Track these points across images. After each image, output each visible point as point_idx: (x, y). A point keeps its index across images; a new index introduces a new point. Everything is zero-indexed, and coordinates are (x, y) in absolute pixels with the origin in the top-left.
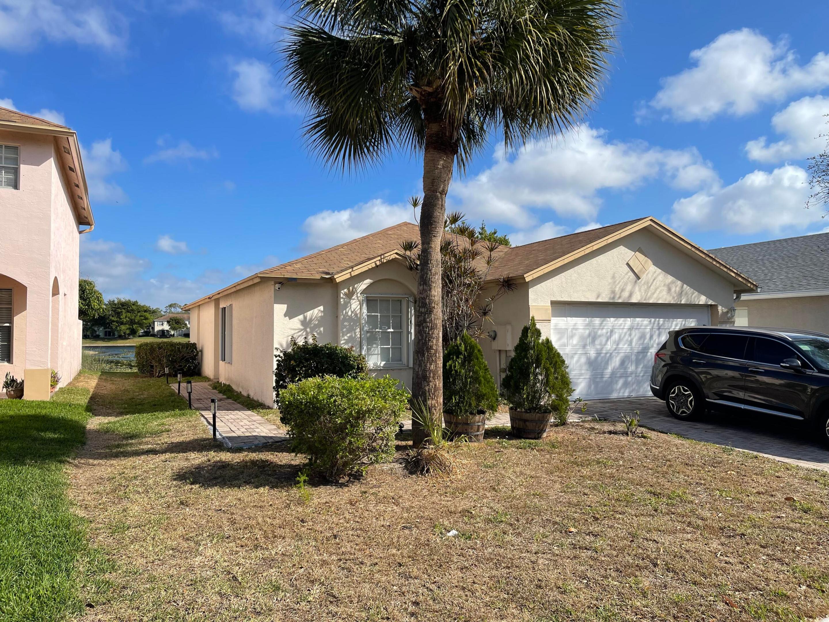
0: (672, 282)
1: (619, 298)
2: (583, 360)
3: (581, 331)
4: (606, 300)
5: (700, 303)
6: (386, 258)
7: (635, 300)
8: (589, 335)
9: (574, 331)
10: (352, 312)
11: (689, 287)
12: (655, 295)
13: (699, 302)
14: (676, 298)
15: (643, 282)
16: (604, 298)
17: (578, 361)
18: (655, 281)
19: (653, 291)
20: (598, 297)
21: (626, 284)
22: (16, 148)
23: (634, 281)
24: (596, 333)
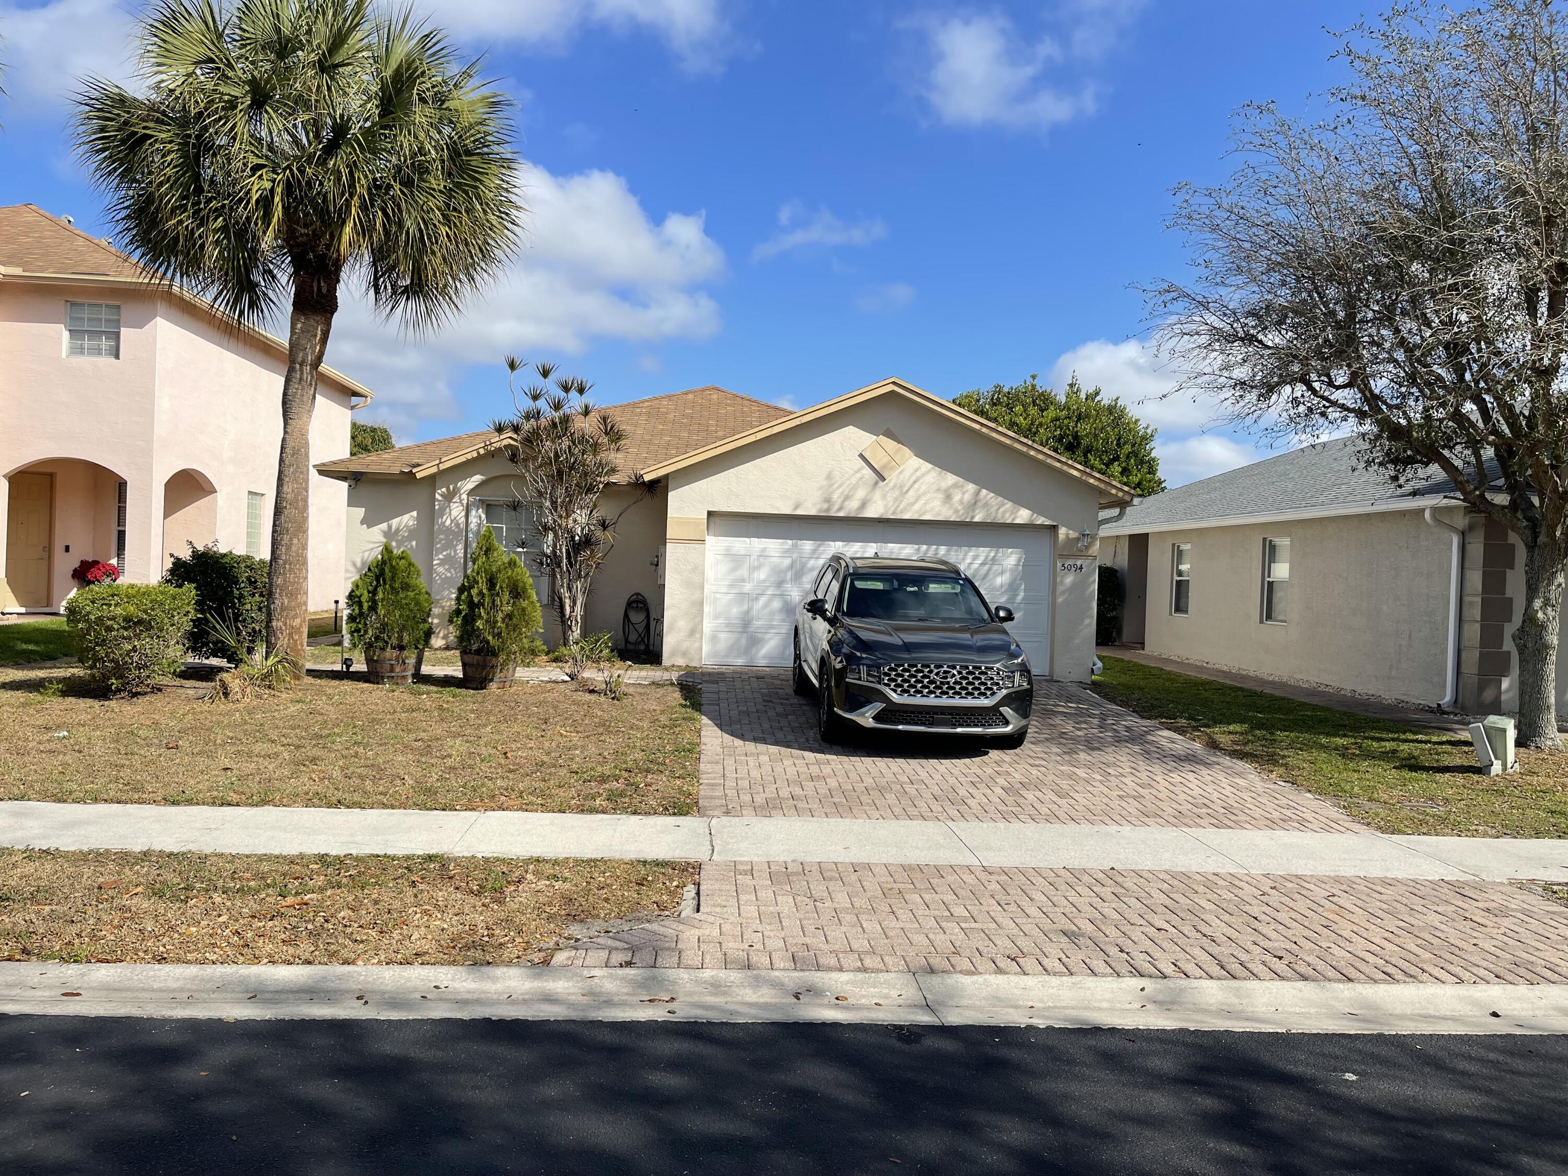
0: (955, 486)
1: (840, 509)
2: (777, 604)
3: (775, 560)
4: (813, 512)
5: (1018, 521)
6: (494, 445)
7: (872, 512)
8: (791, 566)
9: (762, 560)
10: (452, 521)
11: (992, 495)
12: (916, 507)
13: (1013, 519)
14: (961, 512)
15: (891, 484)
16: (810, 509)
17: (766, 606)
18: (918, 483)
19: (912, 500)
20: (796, 508)
21: (855, 488)
22: (119, 307)
23: (872, 482)
24: (803, 565)
